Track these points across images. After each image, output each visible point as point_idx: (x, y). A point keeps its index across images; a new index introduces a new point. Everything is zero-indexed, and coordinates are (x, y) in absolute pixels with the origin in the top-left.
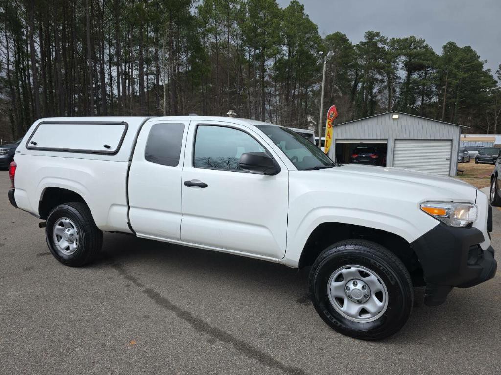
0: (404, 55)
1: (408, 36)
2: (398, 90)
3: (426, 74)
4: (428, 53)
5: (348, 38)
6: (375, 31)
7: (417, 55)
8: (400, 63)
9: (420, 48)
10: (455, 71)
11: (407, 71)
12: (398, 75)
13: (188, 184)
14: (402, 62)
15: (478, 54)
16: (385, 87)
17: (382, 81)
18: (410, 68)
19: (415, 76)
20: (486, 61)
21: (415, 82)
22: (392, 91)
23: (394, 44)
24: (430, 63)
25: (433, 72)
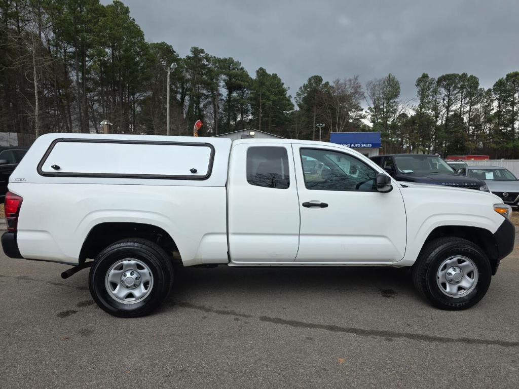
0: (225, 74)
1: (227, 57)
2: (221, 106)
3: (243, 93)
4: (244, 75)
5: (174, 50)
6: (200, 48)
7: (236, 76)
8: (222, 81)
9: (238, 70)
10: (268, 93)
11: (227, 89)
12: (220, 92)
13: (307, 205)
14: (224, 81)
15: (282, 81)
16: (209, 103)
17: (207, 97)
18: (231, 87)
19: (234, 94)
20: (289, 88)
21: (235, 100)
22: (217, 107)
23: (216, 63)
24: (247, 84)
25: (248, 93)
